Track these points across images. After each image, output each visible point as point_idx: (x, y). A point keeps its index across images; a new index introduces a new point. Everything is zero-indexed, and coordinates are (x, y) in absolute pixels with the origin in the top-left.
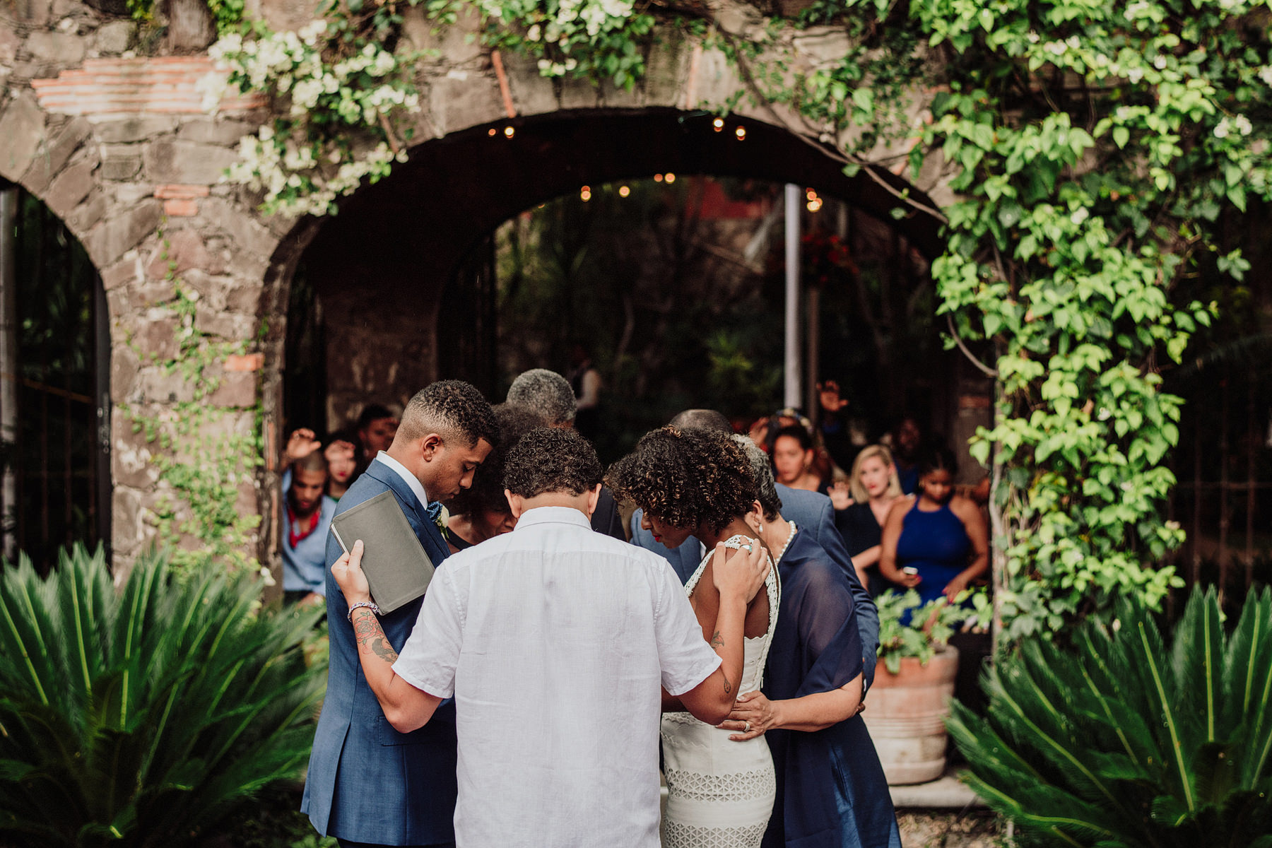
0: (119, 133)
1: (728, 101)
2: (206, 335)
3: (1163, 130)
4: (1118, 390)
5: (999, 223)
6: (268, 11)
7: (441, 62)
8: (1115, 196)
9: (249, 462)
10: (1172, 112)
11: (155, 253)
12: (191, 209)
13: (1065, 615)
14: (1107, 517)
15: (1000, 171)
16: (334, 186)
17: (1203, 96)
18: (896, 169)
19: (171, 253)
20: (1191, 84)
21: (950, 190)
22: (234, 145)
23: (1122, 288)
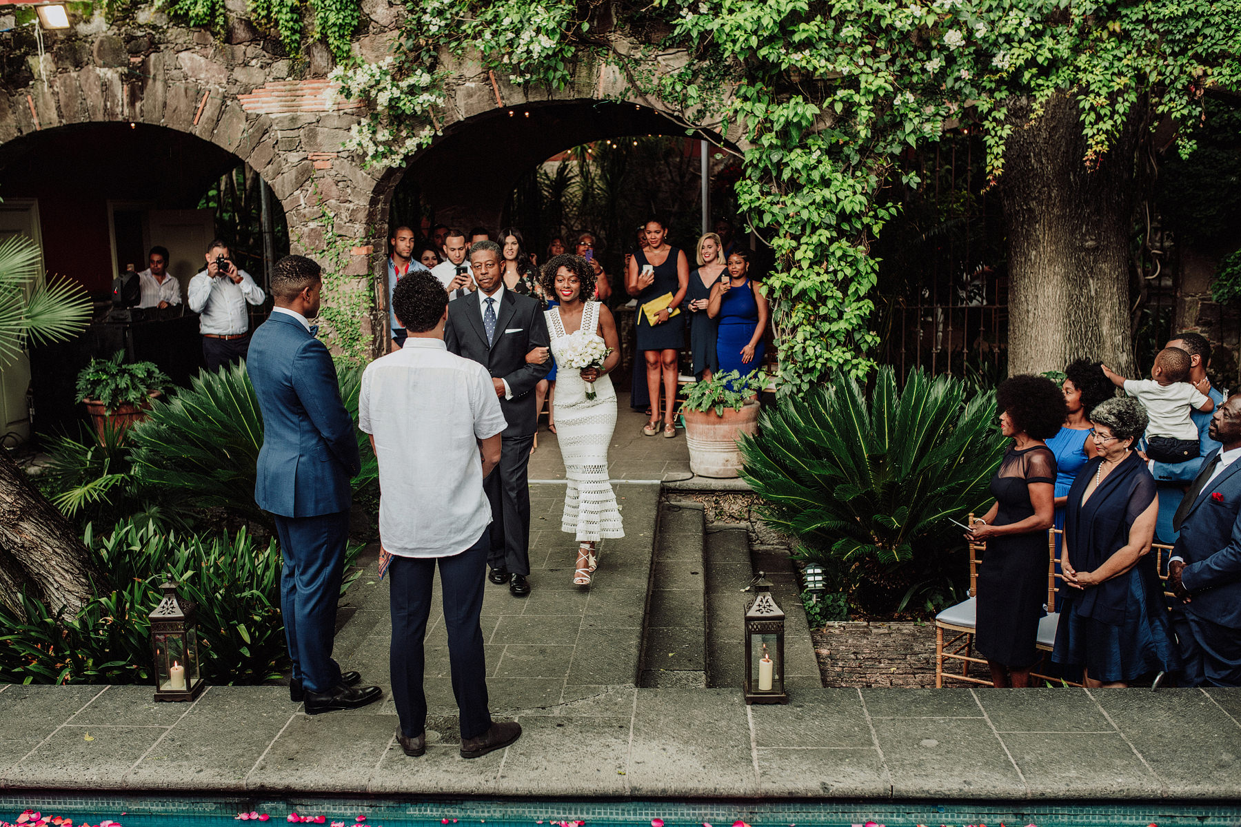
0: (286, 124)
1: (621, 94)
2: (339, 236)
3: (863, 102)
4: (839, 253)
5: (771, 160)
6: (364, 51)
7: (461, 77)
8: (841, 142)
9: (366, 305)
10: (869, 92)
11: (310, 190)
12: (328, 165)
13: (810, 382)
14: (834, 327)
15: (770, 130)
16: (403, 151)
17: (886, 82)
18: (717, 131)
19: (319, 190)
20: (880, 74)
21: (747, 141)
22: (349, 129)
23: (841, 195)
